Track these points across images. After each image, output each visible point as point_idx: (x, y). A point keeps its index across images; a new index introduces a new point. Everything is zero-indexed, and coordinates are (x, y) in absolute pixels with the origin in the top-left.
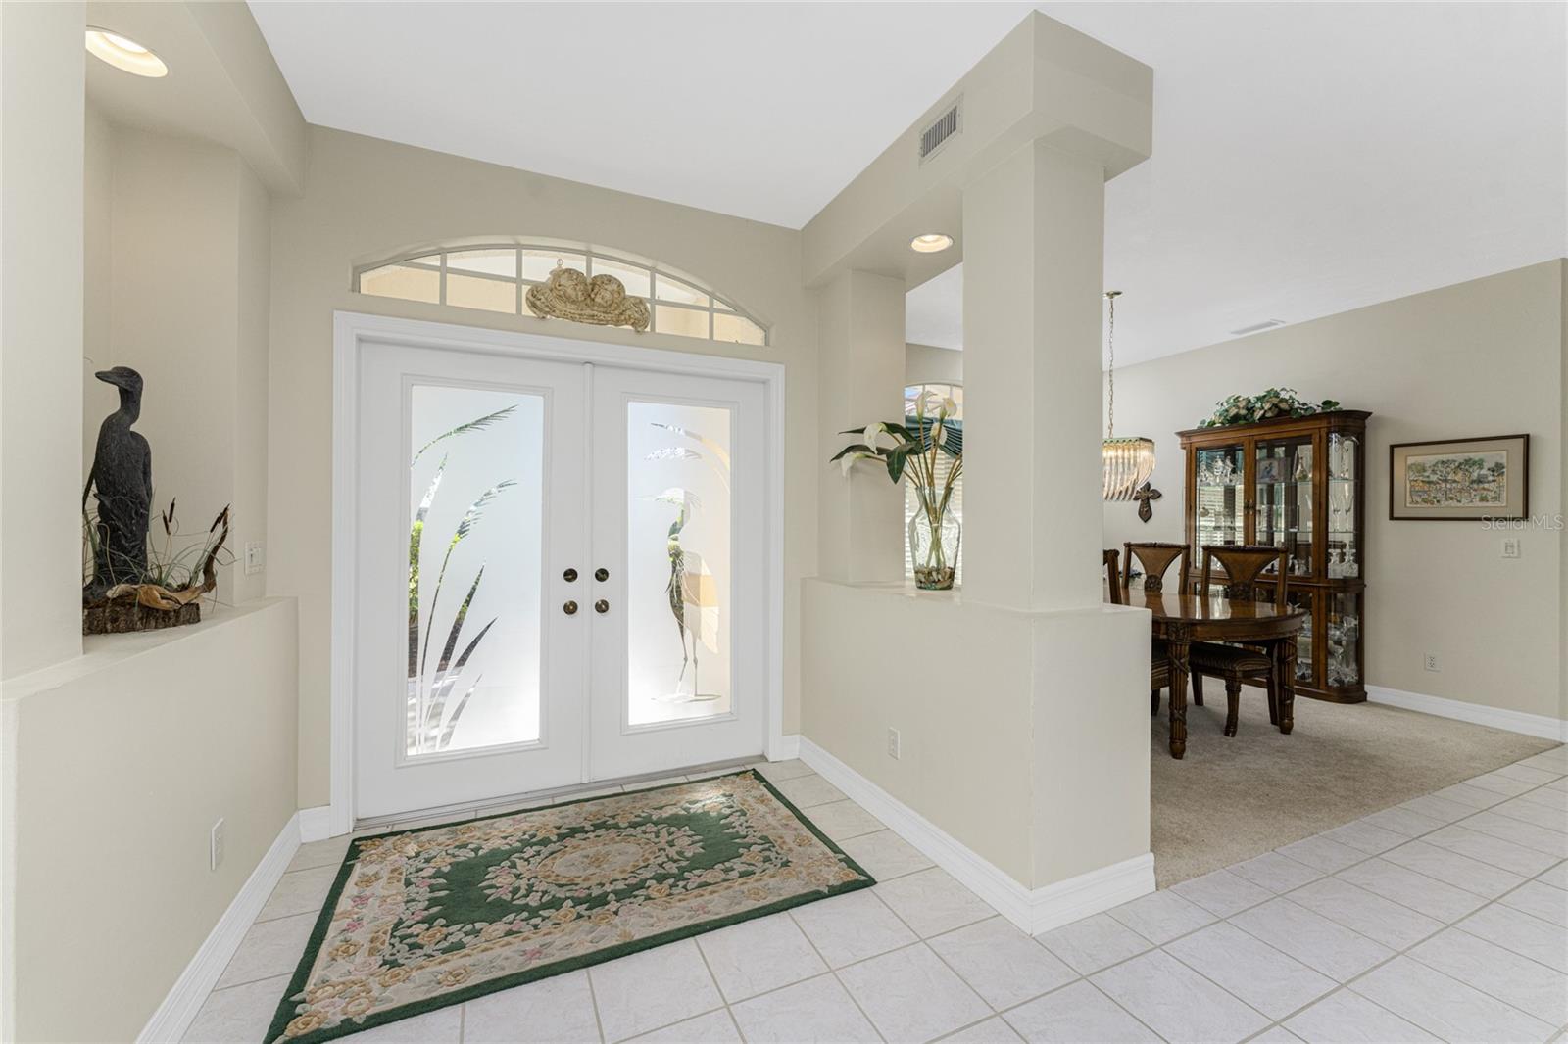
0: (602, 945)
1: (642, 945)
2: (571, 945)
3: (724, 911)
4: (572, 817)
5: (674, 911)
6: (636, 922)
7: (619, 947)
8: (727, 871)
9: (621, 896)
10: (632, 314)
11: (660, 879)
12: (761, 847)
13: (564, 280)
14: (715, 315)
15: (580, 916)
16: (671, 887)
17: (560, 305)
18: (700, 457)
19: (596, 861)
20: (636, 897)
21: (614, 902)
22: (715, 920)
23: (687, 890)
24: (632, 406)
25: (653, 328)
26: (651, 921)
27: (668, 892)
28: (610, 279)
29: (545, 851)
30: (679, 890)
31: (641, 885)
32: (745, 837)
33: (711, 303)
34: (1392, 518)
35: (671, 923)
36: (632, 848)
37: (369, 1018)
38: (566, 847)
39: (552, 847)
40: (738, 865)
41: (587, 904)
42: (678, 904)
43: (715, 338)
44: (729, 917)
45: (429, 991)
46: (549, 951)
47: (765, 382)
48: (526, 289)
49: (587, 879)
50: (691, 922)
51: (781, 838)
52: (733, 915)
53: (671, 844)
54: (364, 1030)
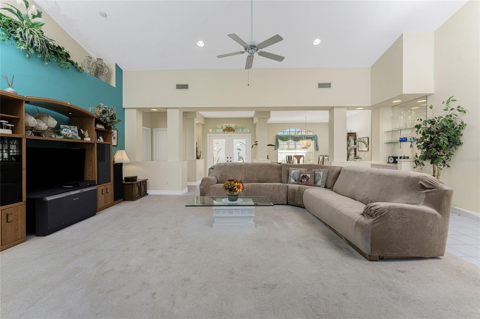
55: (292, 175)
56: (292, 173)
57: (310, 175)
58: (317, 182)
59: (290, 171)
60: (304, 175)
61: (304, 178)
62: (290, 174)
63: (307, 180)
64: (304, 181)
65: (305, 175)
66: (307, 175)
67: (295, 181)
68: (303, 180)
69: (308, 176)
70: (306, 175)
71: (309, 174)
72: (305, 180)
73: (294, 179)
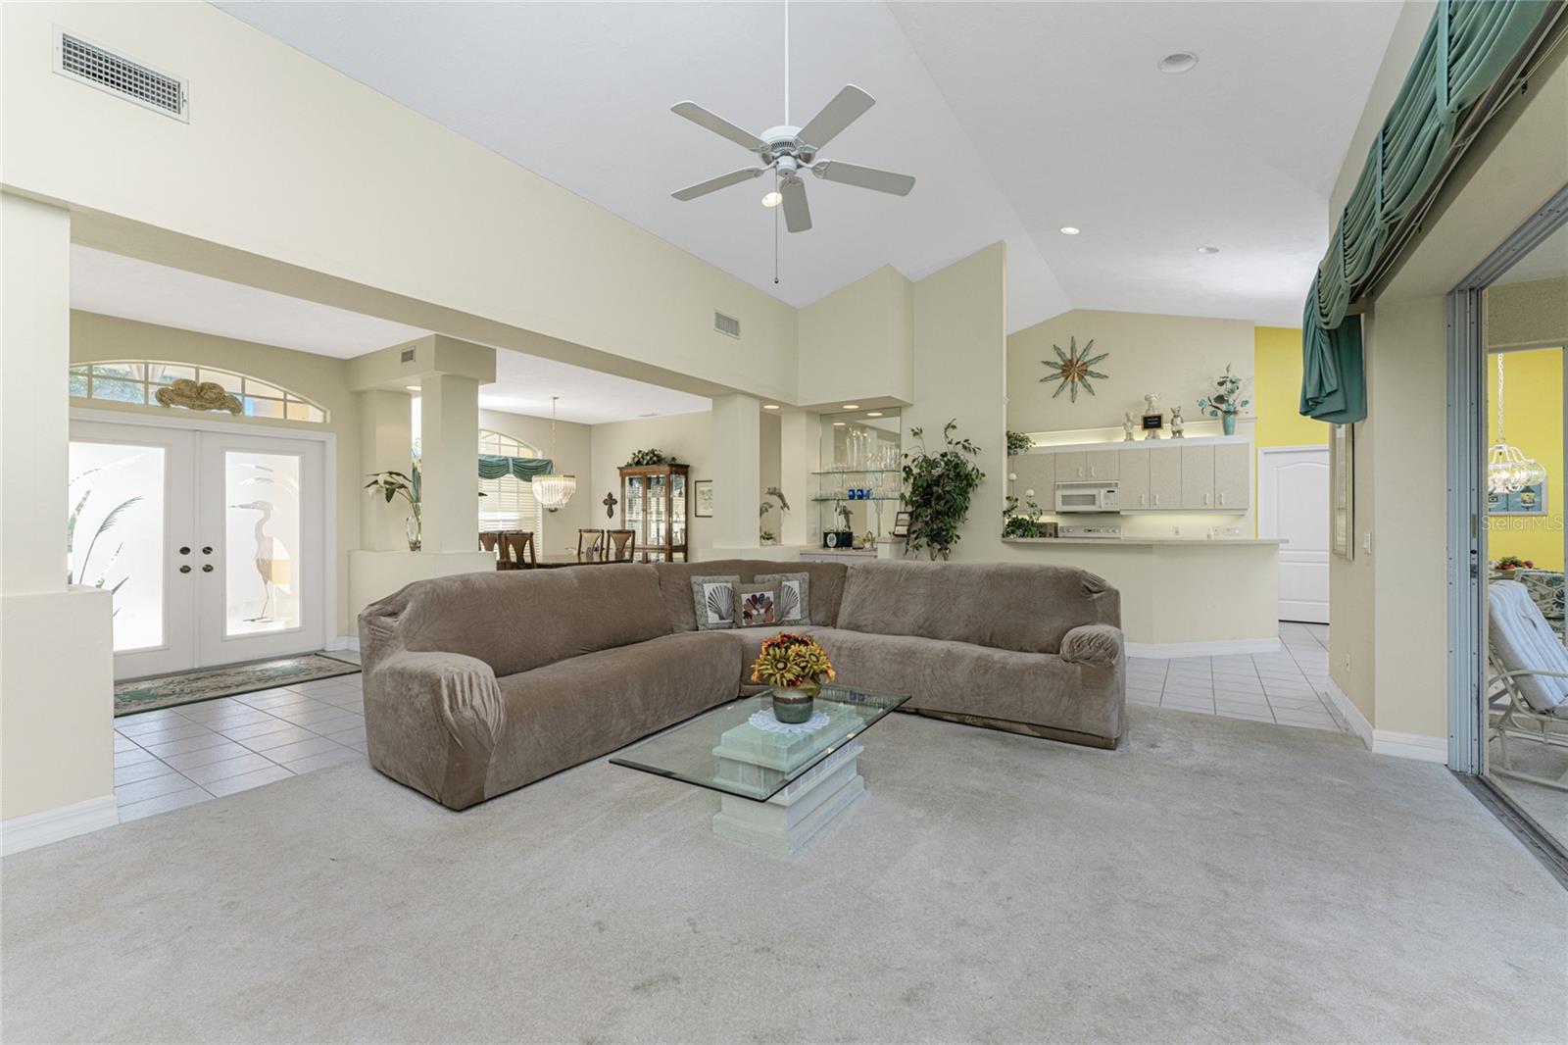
10: (231, 404)
13: (182, 387)
14: (288, 403)
17: (177, 398)
18: (272, 481)
24: (228, 454)
25: (244, 413)
28: (214, 386)
33: (285, 396)
34: (696, 516)
43: (289, 418)
47: (323, 442)
48: (153, 390)
55: (707, 598)
56: (707, 595)
57: (772, 592)
58: (788, 613)
59: (696, 588)
60: (754, 597)
61: (758, 606)
62: (698, 597)
63: (766, 612)
64: (759, 614)
65: (758, 595)
66: (767, 594)
67: (721, 618)
68: (754, 612)
69: (768, 598)
70: (762, 595)
71: (769, 590)
72: (762, 611)
73: (716, 612)
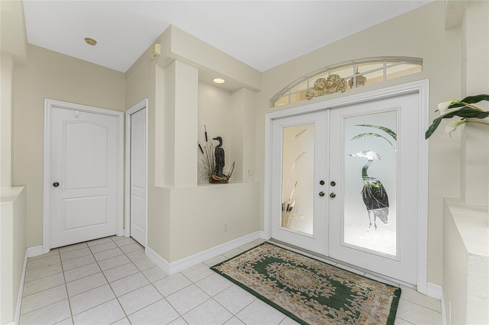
0: (266, 296)
1: (272, 304)
2: (262, 290)
3: (303, 318)
4: (309, 263)
5: (291, 305)
6: (281, 299)
7: (268, 299)
8: (325, 309)
9: (288, 290)
10: (341, 86)
11: (303, 294)
12: (351, 314)
15: (273, 286)
16: (302, 299)
17: (317, 92)
19: (296, 277)
20: (290, 293)
21: (284, 290)
22: (297, 318)
23: (304, 303)
26: (284, 301)
27: (299, 299)
29: (291, 266)
30: (303, 301)
31: (296, 292)
32: (351, 306)
35: (286, 306)
36: (309, 281)
37: (224, 274)
38: (296, 269)
39: (294, 267)
40: (332, 311)
41: (278, 285)
42: (296, 304)
44: (303, 321)
45: (233, 277)
46: (257, 287)
49: (288, 280)
50: (291, 311)
51: (366, 318)
52: (305, 322)
53: (322, 288)
54: (221, 275)
